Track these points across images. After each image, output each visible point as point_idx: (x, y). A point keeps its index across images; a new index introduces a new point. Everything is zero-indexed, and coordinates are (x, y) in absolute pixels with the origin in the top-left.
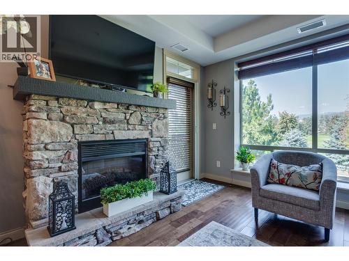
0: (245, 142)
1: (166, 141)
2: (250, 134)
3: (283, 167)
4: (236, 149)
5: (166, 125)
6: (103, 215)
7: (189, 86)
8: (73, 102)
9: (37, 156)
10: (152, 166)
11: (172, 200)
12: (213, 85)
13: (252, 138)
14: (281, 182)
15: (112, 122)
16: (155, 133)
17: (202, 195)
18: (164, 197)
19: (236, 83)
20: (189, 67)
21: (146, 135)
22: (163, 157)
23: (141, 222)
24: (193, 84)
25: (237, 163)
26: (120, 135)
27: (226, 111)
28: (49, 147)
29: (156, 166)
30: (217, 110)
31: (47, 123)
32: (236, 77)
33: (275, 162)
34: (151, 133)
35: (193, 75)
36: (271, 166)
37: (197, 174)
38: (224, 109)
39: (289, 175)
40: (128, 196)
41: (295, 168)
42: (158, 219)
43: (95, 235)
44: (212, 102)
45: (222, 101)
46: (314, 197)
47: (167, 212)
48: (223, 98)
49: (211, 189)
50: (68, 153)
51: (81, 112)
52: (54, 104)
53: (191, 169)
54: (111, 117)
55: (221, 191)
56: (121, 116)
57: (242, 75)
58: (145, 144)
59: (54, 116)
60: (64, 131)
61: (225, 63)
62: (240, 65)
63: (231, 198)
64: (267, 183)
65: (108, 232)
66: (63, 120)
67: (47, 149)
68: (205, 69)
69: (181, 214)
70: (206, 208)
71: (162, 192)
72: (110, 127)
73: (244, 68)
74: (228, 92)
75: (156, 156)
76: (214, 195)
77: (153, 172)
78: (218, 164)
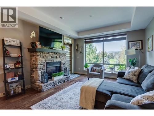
0: (88, 62)
1: (65, 62)
2: (90, 59)
3: (95, 68)
4: (84, 64)
5: (65, 58)
6: (52, 80)
7: (70, 45)
8: (45, 53)
9: (39, 66)
10: (62, 69)
11: (68, 77)
12: (78, 45)
13: (90, 60)
14: (94, 71)
15: (53, 57)
16: (63, 60)
17: (75, 77)
18: (66, 77)
19: (84, 45)
20: (70, 39)
21: (61, 60)
22: (65, 67)
23: (61, 82)
24: (72, 45)
25: (84, 68)
26: (55, 61)
27: (81, 53)
28: (41, 64)
29: (63, 68)
30: (79, 52)
31: (40, 58)
32: (84, 43)
33: (93, 67)
34: (62, 60)
35: (71, 42)
36: (92, 68)
37: (73, 72)
38: (81, 52)
39: (96, 70)
40: (58, 75)
41: (97, 68)
42: (65, 82)
43: (52, 84)
44: (77, 50)
45: (80, 50)
46: (100, 74)
47: (67, 80)
48: (81, 49)
49: (77, 76)
50: (44, 65)
51: (47, 55)
52: (42, 53)
53: (71, 70)
54: (53, 56)
55: (80, 76)
56: (55, 56)
57: (86, 43)
58: (60, 63)
59: (42, 56)
60: (44, 60)
61: (81, 39)
62: (85, 40)
63: (82, 77)
64: (91, 72)
65: (54, 84)
66: (43, 57)
67: (40, 64)
68: (75, 40)
69: (70, 81)
70: (76, 79)
71: (65, 75)
72: (53, 59)
73: (86, 41)
74: (82, 47)
75: (63, 66)
76: (78, 77)
77: (62, 70)
78: (79, 69)
